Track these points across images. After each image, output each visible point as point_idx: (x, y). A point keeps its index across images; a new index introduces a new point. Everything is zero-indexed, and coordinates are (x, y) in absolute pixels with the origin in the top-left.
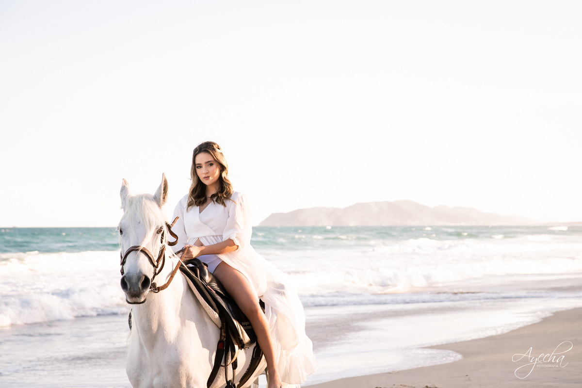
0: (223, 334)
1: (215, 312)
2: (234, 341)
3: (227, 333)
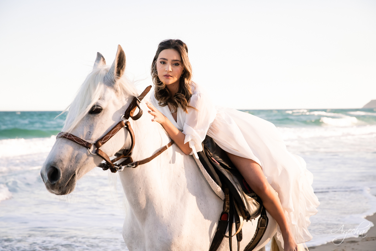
0: (227, 206)
1: (218, 186)
2: (239, 213)
3: (231, 204)
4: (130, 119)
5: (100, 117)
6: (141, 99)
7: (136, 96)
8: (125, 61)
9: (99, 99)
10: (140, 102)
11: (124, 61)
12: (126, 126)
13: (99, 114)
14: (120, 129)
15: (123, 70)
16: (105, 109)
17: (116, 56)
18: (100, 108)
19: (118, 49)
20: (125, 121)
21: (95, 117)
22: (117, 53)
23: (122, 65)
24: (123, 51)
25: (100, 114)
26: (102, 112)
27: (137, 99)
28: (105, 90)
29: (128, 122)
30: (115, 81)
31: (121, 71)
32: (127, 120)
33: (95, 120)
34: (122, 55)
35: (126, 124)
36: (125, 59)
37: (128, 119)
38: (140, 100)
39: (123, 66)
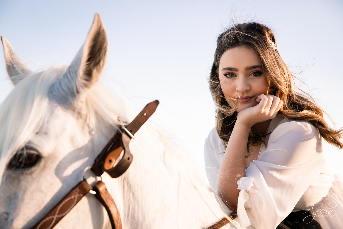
4: (105, 177)
5: (34, 175)
6: (134, 131)
7: (123, 124)
8: (105, 52)
9: (37, 133)
10: (131, 138)
11: (103, 52)
12: (94, 192)
13: (33, 169)
14: (79, 199)
15: (99, 71)
16: (48, 158)
17: (88, 34)
18: (35, 152)
19: (93, 23)
20: (91, 180)
21: (22, 177)
22: (91, 29)
23: (98, 59)
24: (104, 31)
25: (36, 169)
26: (42, 163)
27: (123, 131)
28: (52, 112)
29: (100, 182)
30: (78, 92)
31: (95, 72)
32: (99, 179)
33: (23, 183)
34: (100, 39)
35: (95, 188)
36: (106, 47)
37: (100, 175)
38: (131, 131)
39: (99, 62)
